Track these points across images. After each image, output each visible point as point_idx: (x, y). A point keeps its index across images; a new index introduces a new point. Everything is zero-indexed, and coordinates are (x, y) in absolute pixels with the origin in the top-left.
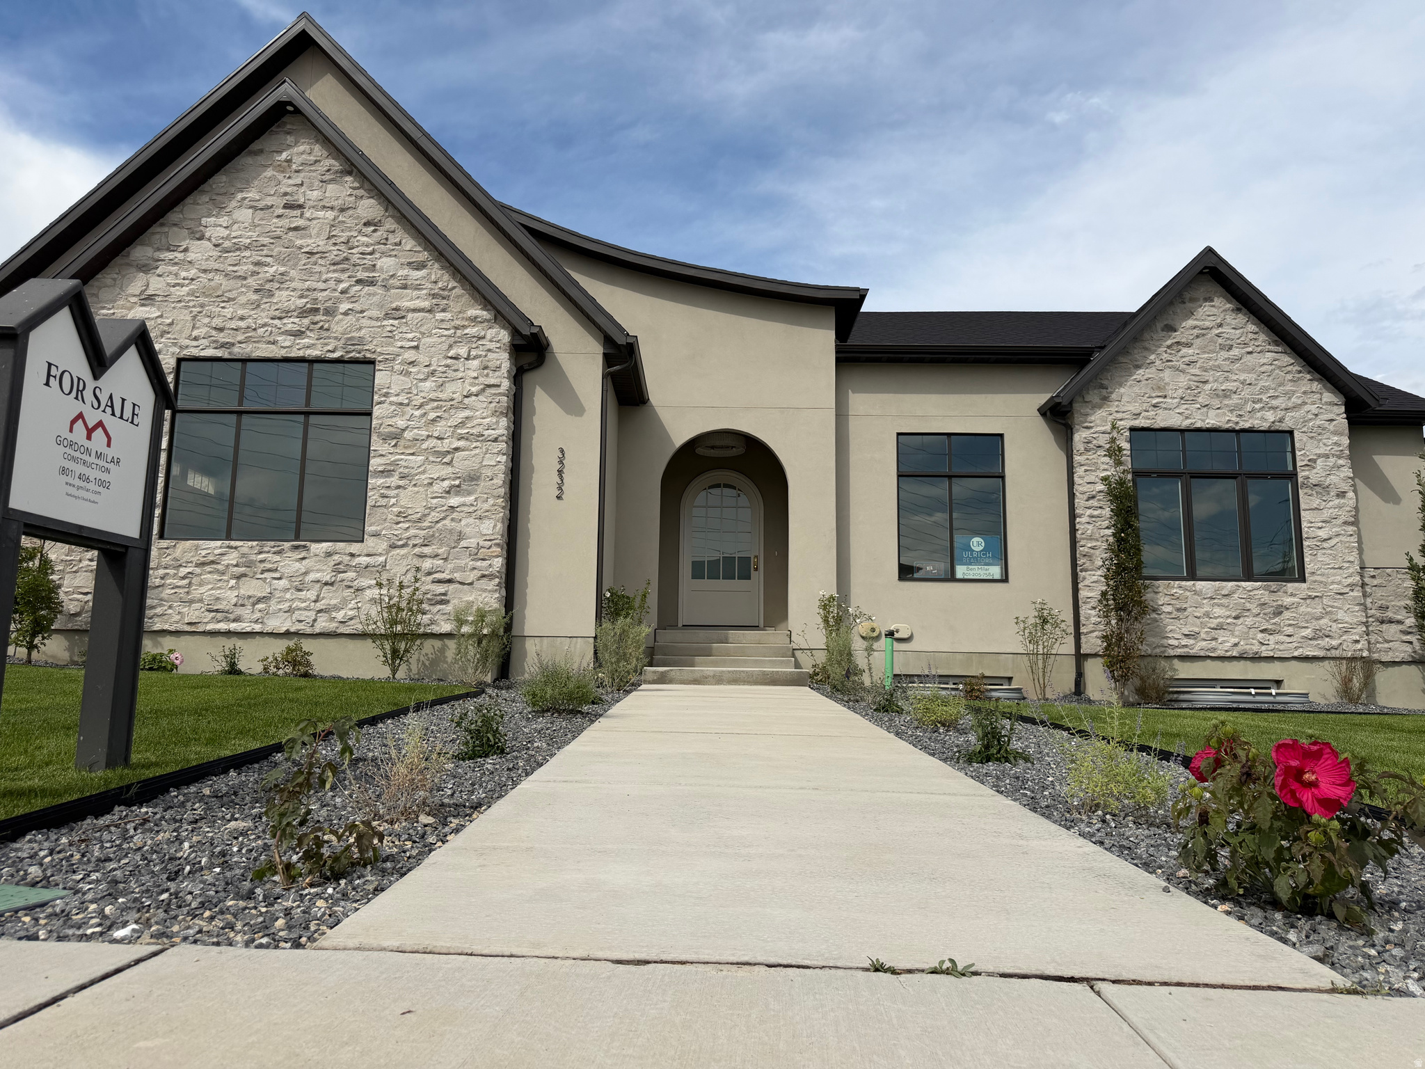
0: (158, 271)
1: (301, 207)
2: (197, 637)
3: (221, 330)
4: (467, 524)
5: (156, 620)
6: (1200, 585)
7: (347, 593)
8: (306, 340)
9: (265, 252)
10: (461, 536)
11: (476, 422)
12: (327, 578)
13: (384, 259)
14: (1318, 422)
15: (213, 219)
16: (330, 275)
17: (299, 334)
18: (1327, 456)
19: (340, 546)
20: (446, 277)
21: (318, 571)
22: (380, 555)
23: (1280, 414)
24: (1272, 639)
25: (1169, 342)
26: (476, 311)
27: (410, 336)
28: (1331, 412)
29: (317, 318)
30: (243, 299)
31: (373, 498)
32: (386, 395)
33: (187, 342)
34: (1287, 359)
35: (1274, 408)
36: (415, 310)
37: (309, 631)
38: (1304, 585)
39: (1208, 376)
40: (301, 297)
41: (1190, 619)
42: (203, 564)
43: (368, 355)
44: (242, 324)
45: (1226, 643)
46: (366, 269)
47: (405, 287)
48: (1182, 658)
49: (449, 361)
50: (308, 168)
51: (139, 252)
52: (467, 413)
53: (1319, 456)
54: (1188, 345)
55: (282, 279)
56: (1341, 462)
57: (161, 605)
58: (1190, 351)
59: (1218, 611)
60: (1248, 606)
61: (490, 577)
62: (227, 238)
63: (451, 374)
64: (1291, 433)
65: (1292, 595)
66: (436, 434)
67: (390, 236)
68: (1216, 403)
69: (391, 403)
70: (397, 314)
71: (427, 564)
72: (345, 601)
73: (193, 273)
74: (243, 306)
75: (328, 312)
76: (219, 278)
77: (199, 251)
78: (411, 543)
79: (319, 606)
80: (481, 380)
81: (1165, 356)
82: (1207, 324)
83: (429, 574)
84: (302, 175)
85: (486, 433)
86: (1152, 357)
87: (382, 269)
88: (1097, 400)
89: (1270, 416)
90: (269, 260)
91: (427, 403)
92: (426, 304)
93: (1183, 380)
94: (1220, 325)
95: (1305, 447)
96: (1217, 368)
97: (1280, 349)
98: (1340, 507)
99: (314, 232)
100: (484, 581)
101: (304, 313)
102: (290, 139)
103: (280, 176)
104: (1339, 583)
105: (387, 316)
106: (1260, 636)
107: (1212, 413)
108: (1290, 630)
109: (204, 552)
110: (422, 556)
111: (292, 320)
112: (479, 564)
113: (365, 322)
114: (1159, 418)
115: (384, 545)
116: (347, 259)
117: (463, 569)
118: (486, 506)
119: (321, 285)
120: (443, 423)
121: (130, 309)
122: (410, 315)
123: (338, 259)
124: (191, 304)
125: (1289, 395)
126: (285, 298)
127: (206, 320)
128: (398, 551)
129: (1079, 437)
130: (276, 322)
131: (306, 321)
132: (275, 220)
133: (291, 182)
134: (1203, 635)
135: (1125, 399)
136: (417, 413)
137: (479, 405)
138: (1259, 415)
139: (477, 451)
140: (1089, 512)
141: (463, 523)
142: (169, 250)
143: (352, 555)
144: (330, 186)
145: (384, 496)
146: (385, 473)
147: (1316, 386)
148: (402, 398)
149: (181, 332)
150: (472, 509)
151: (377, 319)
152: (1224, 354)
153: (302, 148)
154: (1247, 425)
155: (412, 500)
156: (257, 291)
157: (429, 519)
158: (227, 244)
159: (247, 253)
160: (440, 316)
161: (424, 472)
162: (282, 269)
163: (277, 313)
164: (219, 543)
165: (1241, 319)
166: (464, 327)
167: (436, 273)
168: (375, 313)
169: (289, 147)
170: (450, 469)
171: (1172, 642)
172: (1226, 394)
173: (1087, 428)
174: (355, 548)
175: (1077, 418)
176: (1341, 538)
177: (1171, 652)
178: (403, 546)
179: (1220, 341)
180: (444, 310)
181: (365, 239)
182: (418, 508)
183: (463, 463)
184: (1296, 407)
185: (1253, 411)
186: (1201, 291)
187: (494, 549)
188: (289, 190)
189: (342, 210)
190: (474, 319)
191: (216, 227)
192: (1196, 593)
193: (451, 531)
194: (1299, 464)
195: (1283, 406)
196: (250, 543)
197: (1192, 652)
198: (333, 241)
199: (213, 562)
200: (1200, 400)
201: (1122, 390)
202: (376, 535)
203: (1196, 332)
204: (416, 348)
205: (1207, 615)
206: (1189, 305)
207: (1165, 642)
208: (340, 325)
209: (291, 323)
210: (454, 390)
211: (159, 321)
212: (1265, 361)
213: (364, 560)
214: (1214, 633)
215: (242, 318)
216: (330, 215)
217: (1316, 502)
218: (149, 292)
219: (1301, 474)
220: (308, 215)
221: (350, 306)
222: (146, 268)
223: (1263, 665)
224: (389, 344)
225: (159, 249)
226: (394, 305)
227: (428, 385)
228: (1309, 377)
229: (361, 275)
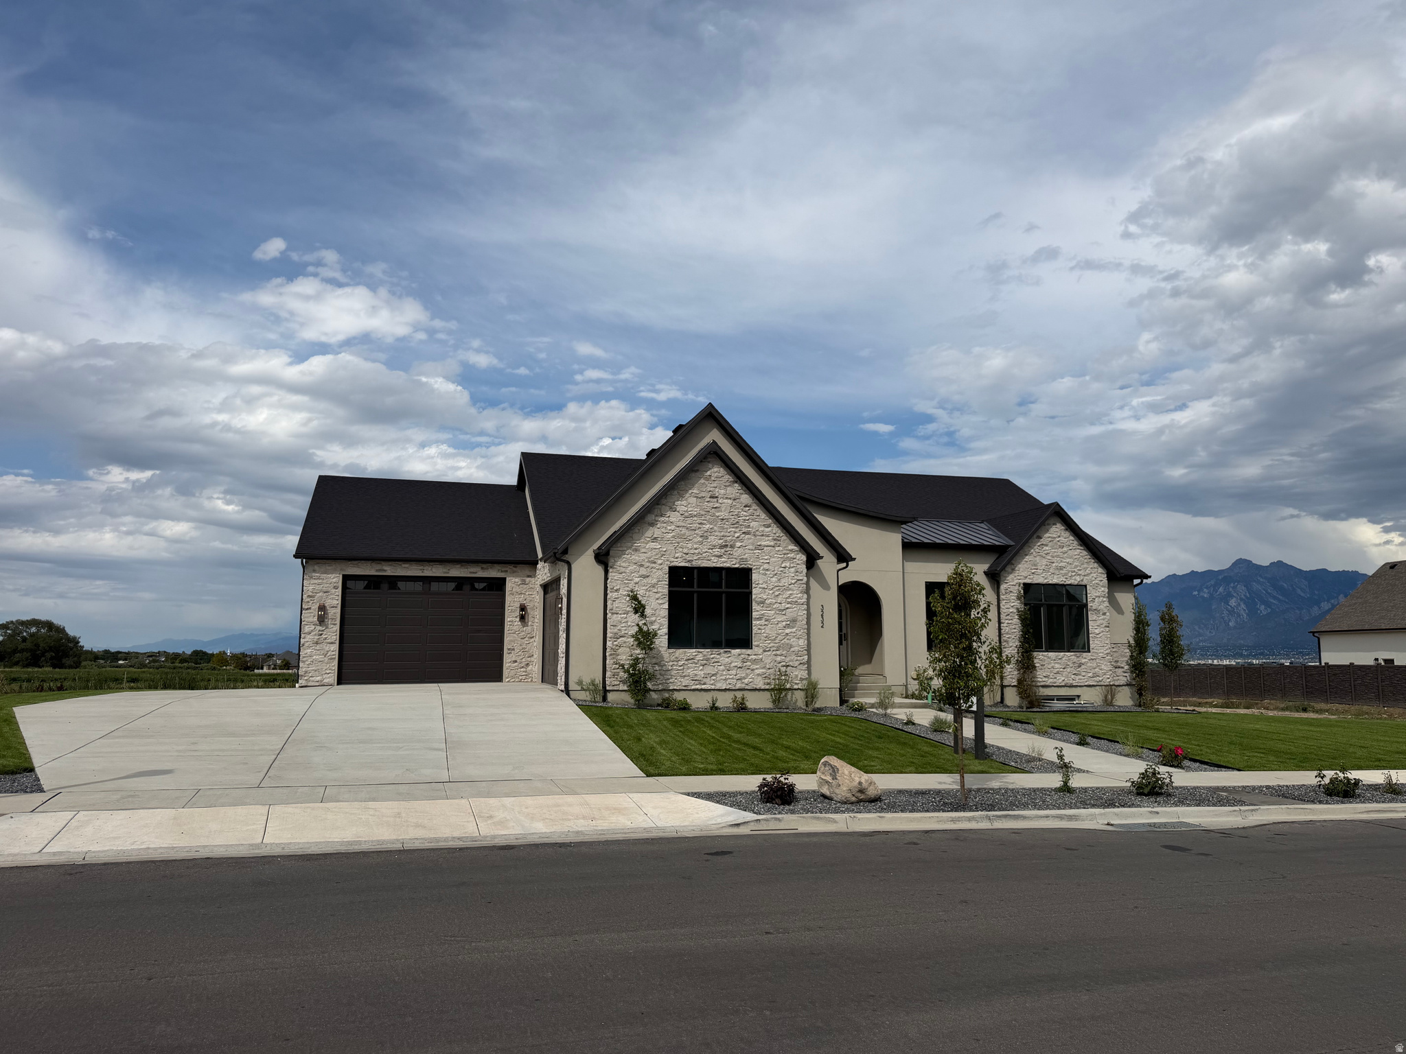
0: (658, 526)
1: (717, 497)
2: (687, 692)
3: (687, 554)
4: (793, 641)
5: (670, 684)
6: (1050, 654)
7: (748, 671)
8: (723, 559)
9: (703, 518)
10: (791, 646)
11: (794, 596)
12: (740, 665)
13: (753, 523)
14: (1097, 582)
15: (680, 502)
16: (731, 529)
17: (720, 556)
18: (1099, 597)
19: (744, 651)
20: (779, 531)
21: (736, 662)
22: (760, 655)
23: (1082, 577)
24: (1077, 677)
25: (1039, 544)
26: (792, 547)
27: (766, 557)
28: (1101, 577)
29: (728, 549)
30: (696, 540)
31: (755, 630)
32: (758, 584)
33: (673, 559)
34: (1085, 553)
35: (1080, 575)
36: (767, 546)
37: (734, 688)
38: (1089, 654)
39: (1054, 560)
40: (720, 539)
41: (1047, 670)
42: (689, 660)
43: (749, 566)
44: (696, 551)
45: (1060, 680)
46: (746, 527)
47: (763, 535)
48: (1043, 686)
49: (782, 569)
50: (719, 479)
51: (650, 518)
52: (790, 592)
53: (1096, 597)
54: (1047, 545)
55: (711, 531)
56: (1105, 599)
57: (672, 678)
58: (1047, 548)
59: (1057, 666)
60: (1069, 663)
61: (803, 664)
62: (687, 511)
63: (783, 575)
64: (1086, 586)
65: (1085, 658)
66: (779, 601)
67: (755, 512)
68: (1057, 572)
69: (760, 588)
70: (759, 547)
71: (779, 659)
72: (747, 675)
73: (673, 527)
74: (696, 543)
75: (732, 547)
76: (684, 530)
77: (674, 517)
78: (772, 649)
79: (738, 677)
80: (796, 577)
81: (1037, 550)
82: (1054, 536)
83: (780, 663)
84: (716, 482)
85: (799, 601)
86: (1032, 551)
87: (753, 527)
88: (1010, 570)
89: (1078, 579)
90: (705, 522)
91: (774, 588)
92: (772, 543)
93: (1044, 562)
94: (1059, 537)
95: (1092, 593)
96: (1058, 556)
97: (1082, 548)
98: (1104, 619)
99: (723, 509)
100: (801, 665)
101: (722, 547)
102: (710, 465)
103: (707, 482)
104: (1103, 653)
105: (756, 549)
106: (1073, 676)
107: (1055, 577)
108: (1084, 674)
109: (688, 655)
110: (776, 655)
111: (717, 550)
112: (799, 658)
113: (747, 551)
114: (1035, 579)
115: (761, 651)
116: (738, 522)
117: (792, 661)
118: (800, 633)
119: (729, 534)
120: (781, 596)
121: (647, 544)
122: (765, 548)
123: (734, 522)
124: (674, 542)
125: (1085, 569)
126: (714, 540)
127: (681, 550)
128: (767, 653)
129: (1003, 587)
130: (710, 550)
131: (723, 550)
132: (706, 503)
133: (712, 485)
134: (1051, 677)
135: (1021, 570)
136: (771, 592)
137: (794, 588)
138: (1074, 578)
139: (795, 609)
140: (1007, 621)
141: (792, 640)
142: (662, 516)
143: (749, 655)
144: (728, 488)
145: (759, 629)
146: (759, 619)
147: (1096, 565)
148: (764, 586)
149: (670, 555)
150: (795, 634)
151: (752, 550)
152: (1060, 550)
153: (716, 469)
154: (1069, 583)
155: (769, 630)
156: (701, 536)
157: (778, 639)
158: (686, 514)
159: (695, 519)
160: (777, 549)
161: (774, 618)
162: (711, 526)
163: (711, 547)
164: (694, 650)
165: (1067, 534)
166: (788, 554)
167: (775, 530)
168: (751, 547)
169: (710, 469)
170: (785, 617)
171: (1039, 679)
172: (1061, 568)
173: (1007, 583)
174: (749, 651)
175: (1002, 578)
176: (1104, 633)
177: (1039, 684)
178: (769, 650)
179: (1059, 543)
180: (779, 546)
181: (745, 513)
182: (773, 634)
183: (790, 614)
184: (1088, 575)
185: (1072, 576)
186: (1052, 520)
187: (804, 652)
188: (711, 489)
189: (734, 500)
190: (791, 550)
191: (681, 505)
192: (1049, 658)
193: (788, 644)
194: (1089, 600)
195: (1083, 574)
196: (707, 650)
197: (1047, 684)
198: (731, 514)
199: (692, 659)
200: (1051, 571)
201: (1020, 566)
202: (758, 646)
203: (1050, 539)
204: (769, 563)
205: (1053, 667)
206: (1047, 527)
207: (1036, 679)
208: (737, 552)
209: (717, 551)
210: (785, 582)
211: (661, 549)
212: (1076, 553)
213: (754, 657)
214: (1055, 675)
215: (696, 549)
216: (729, 501)
217: (1095, 617)
218: (655, 536)
219: (1089, 605)
220: (720, 501)
221: (741, 544)
222: (652, 524)
223: (1074, 689)
224: (757, 561)
225: (657, 516)
226: (759, 544)
227: (774, 579)
228: (1093, 561)
229: (744, 530)
